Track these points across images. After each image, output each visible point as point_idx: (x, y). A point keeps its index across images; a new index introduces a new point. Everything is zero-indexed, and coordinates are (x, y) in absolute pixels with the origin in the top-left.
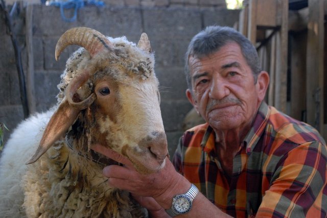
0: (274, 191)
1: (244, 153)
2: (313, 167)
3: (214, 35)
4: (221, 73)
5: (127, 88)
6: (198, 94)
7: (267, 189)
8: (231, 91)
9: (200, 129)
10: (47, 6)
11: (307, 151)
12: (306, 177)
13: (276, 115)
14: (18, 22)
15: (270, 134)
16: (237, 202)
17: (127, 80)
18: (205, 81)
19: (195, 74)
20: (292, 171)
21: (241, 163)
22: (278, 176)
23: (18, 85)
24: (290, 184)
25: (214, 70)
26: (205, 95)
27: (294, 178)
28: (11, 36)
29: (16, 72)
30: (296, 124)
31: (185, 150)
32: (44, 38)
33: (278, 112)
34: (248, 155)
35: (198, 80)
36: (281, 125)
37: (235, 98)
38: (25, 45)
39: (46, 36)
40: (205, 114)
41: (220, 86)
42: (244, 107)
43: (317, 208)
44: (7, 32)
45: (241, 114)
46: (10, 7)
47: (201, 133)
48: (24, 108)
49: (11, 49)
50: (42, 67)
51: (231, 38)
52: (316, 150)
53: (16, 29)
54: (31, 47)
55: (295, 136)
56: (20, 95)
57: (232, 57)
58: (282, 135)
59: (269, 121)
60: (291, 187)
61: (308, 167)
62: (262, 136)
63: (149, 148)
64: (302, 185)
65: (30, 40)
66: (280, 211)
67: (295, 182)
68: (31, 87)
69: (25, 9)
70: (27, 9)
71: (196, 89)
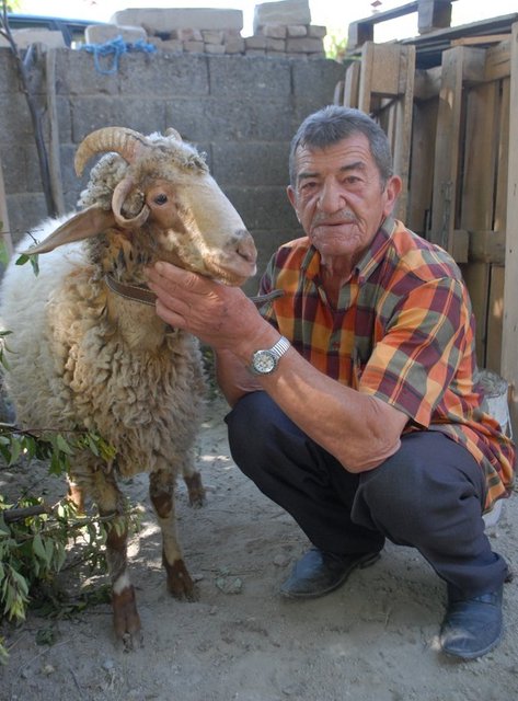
0: (388, 343)
1: (355, 282)
2: (441, 312)
3: (336, 120)
4: (337, 176)
5: (188, 189)
6: (302, 200)
7: (380, 340)
8: (348, 203)
9: (299, 245)
10: (74, 51)
11: (434, 291)
12: (431, 327)
13: (403, 234)
14: (35, 74)
15: (390, 262)
16: (342, 346)
17: (185, 178)
18: (312, 185)
19: (301, 172)
20: (414, 317)
21: (350, 296)
22: (395, 323)
23: (37, 164)
24: (410, 335)
25: (328, 172)
26: (311, 203)
27: (415, 326)
28: (27, 95)
29: (35, 146)
30: (427, 248)
31: (277, 272)
32: (71, 97)
33: (405, 230)
34: (361, 285)
35: (305, 182)
36: (406, 249)
37: (350, 212)
38: (46, 108)
39: (74, 94)
40: (309, 228)
41: (333, 194)
42: (362, 227)
43: (443, 364)
44: (20, 90)
45: (357, 237)
46: (24, 52)
47: (302, 251)
48: (47, 197)
49: (27, 113)
50: (69, 139)
51: (359, 127)
52: (447, 290)
53: (32, 86)
54: (55, 111)
55: (421, 268)
56: (40, 180)
57: (356, 154)
58: (404, 265)
59: (392, 243)
60: (412, 339)
61: (435, 313)
62: (381, 263)
63: (237, 251)
64: (426, 337)
65: (53, 100)
66: (394, 370)
67: (417, 332)
68: (56, 168)
69: (44, 55)
70: (48, 56)
71: (300, 191)
